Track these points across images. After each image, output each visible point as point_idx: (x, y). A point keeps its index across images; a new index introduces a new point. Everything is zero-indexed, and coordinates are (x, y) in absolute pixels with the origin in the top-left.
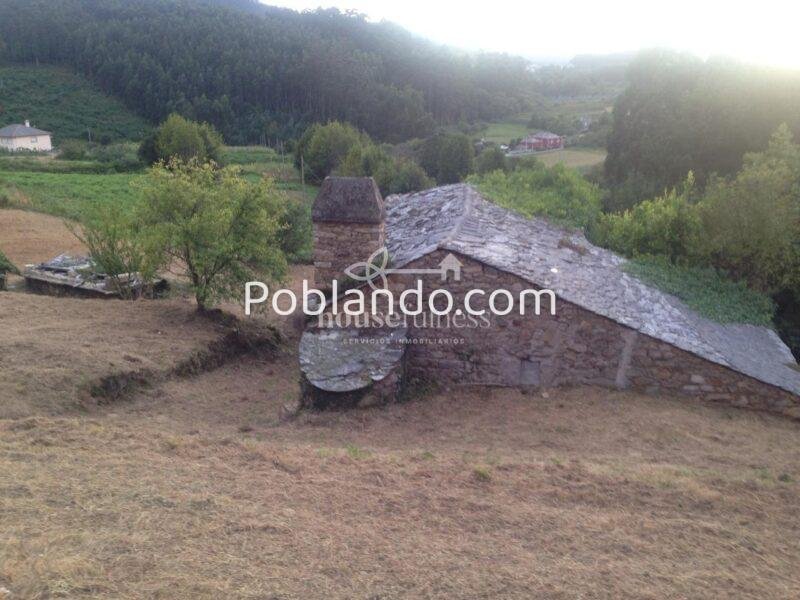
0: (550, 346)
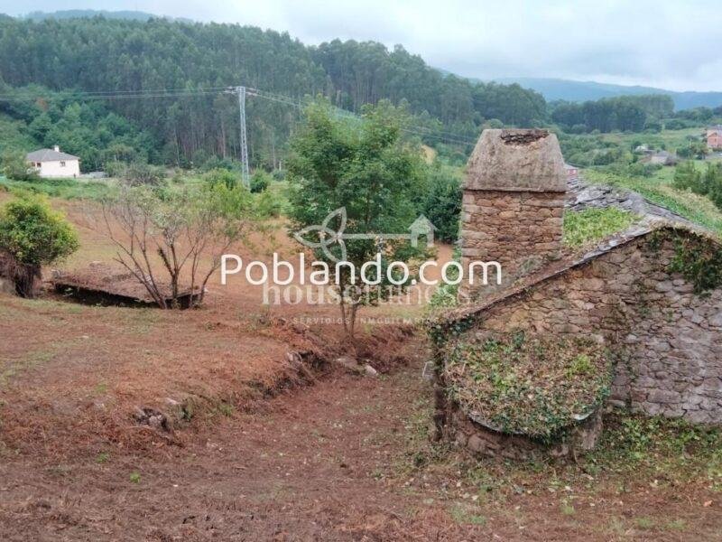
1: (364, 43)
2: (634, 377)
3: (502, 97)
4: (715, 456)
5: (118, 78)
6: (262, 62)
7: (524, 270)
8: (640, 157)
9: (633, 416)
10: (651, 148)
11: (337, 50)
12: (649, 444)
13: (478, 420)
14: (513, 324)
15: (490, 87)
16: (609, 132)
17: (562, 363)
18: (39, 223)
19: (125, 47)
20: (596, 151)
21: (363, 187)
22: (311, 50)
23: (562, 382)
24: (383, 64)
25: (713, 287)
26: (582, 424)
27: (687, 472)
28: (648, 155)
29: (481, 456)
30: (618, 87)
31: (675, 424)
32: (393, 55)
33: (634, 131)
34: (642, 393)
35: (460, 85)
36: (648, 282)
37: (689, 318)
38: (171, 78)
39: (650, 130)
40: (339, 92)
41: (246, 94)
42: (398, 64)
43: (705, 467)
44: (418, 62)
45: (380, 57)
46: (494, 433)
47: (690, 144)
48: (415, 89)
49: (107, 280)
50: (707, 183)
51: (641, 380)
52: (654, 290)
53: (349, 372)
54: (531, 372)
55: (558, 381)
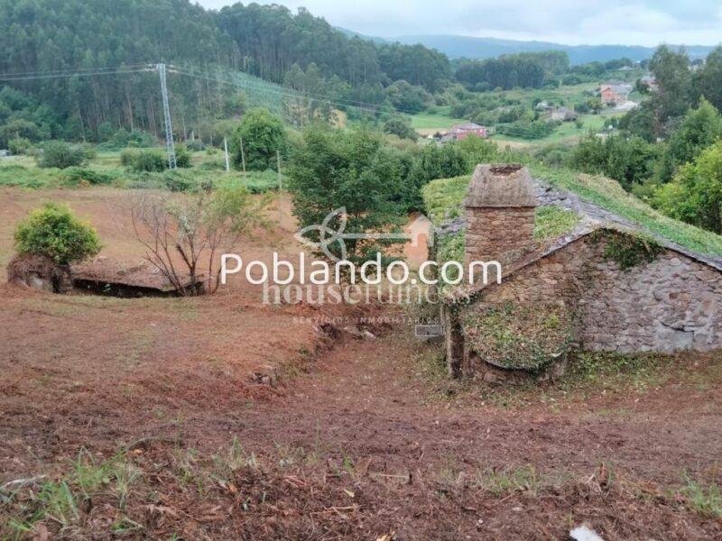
0: (704, 316)
1: (267, 6)
2: (584, 326)
3: (408, 57)
4: (638, 373)
5: (11, 50)
6: (163, 28)
7: (508, 260)
8: (541, 113)
9: (585, 352)
10: (551, 104)
11: (240, 14)
12: (597, 369)
13: (492, 362)
14: (504, 297)
15: (394, 48)
16: (511, 89)
17: (539, 321)
18: (70, 230)
19: (15, 16)
20: (501, 109)
21: (358, 191)
22: (212, 13)
23: (542, 334)
24: (287, 27)
25: (633, 265)
26: (557, 360)
27: (623, 384)
28: (548, 112)
29: (493, 385)
30: (516, 42)
31: (611, 355)
32: (297, 18)
33: (534, 87)
34: (590, 337)
35: (366, 47)
36: (592, 264)
37: (618, 286)
38: (68, 48)
39: (548, 86)
40: (245, 58)
41: (167, 72)
42: (303, 26)
43: (632, 380)
44: (321, 24)
45: (284, 20)
46: (501, 369)
47: (586, 99)
48: (323, 53)
49: (122, 273)
50: (607, 148)
51: (589, 329)
52: (595, 269)
53: (355, 337)
54: (520, 328)
55: (538, 334)
